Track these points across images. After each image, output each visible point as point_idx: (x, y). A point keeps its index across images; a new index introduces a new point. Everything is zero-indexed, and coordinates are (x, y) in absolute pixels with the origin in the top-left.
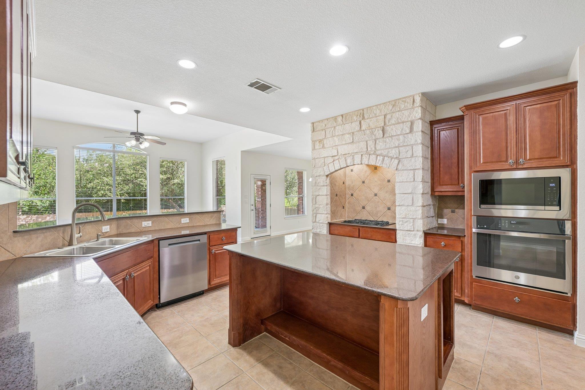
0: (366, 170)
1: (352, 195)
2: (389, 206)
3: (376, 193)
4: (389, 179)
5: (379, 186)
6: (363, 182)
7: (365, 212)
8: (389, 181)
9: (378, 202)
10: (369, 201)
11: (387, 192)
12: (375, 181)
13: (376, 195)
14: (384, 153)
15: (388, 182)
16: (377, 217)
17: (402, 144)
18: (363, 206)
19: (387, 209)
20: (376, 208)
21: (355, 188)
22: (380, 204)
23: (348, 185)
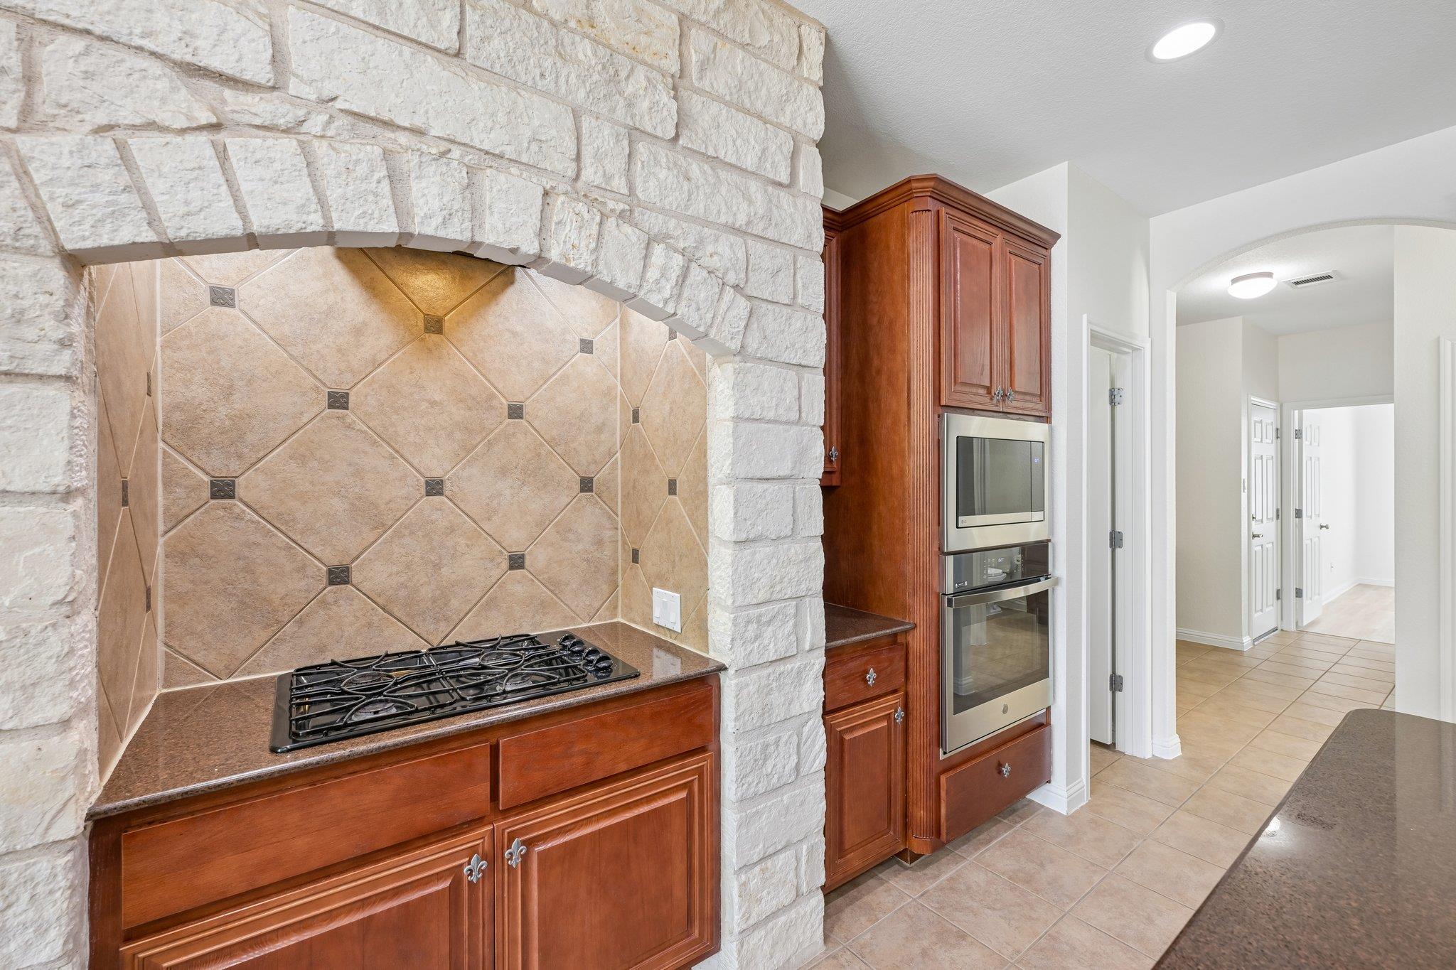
0: (365, 324)
1: (223, 489)
2: (515, 549)
3: (436, 473)
4: (518, 398)
5: (458, 435)
6: (338, 401)
7: (346, 602)
8: (516, 412)
9: (452, 530)
10: (382, 527)
11: (504, 472)
12: (433, 404)
13: (434, 487)
14: (677, 238)
15: (510, 417)
16: (447, 619)
17: (761, 226)
18: (335, 562)
19: (505, 564)
20: (437, 567)
21: (250, 438)
22: (462, 541)
23: (173, 408)
